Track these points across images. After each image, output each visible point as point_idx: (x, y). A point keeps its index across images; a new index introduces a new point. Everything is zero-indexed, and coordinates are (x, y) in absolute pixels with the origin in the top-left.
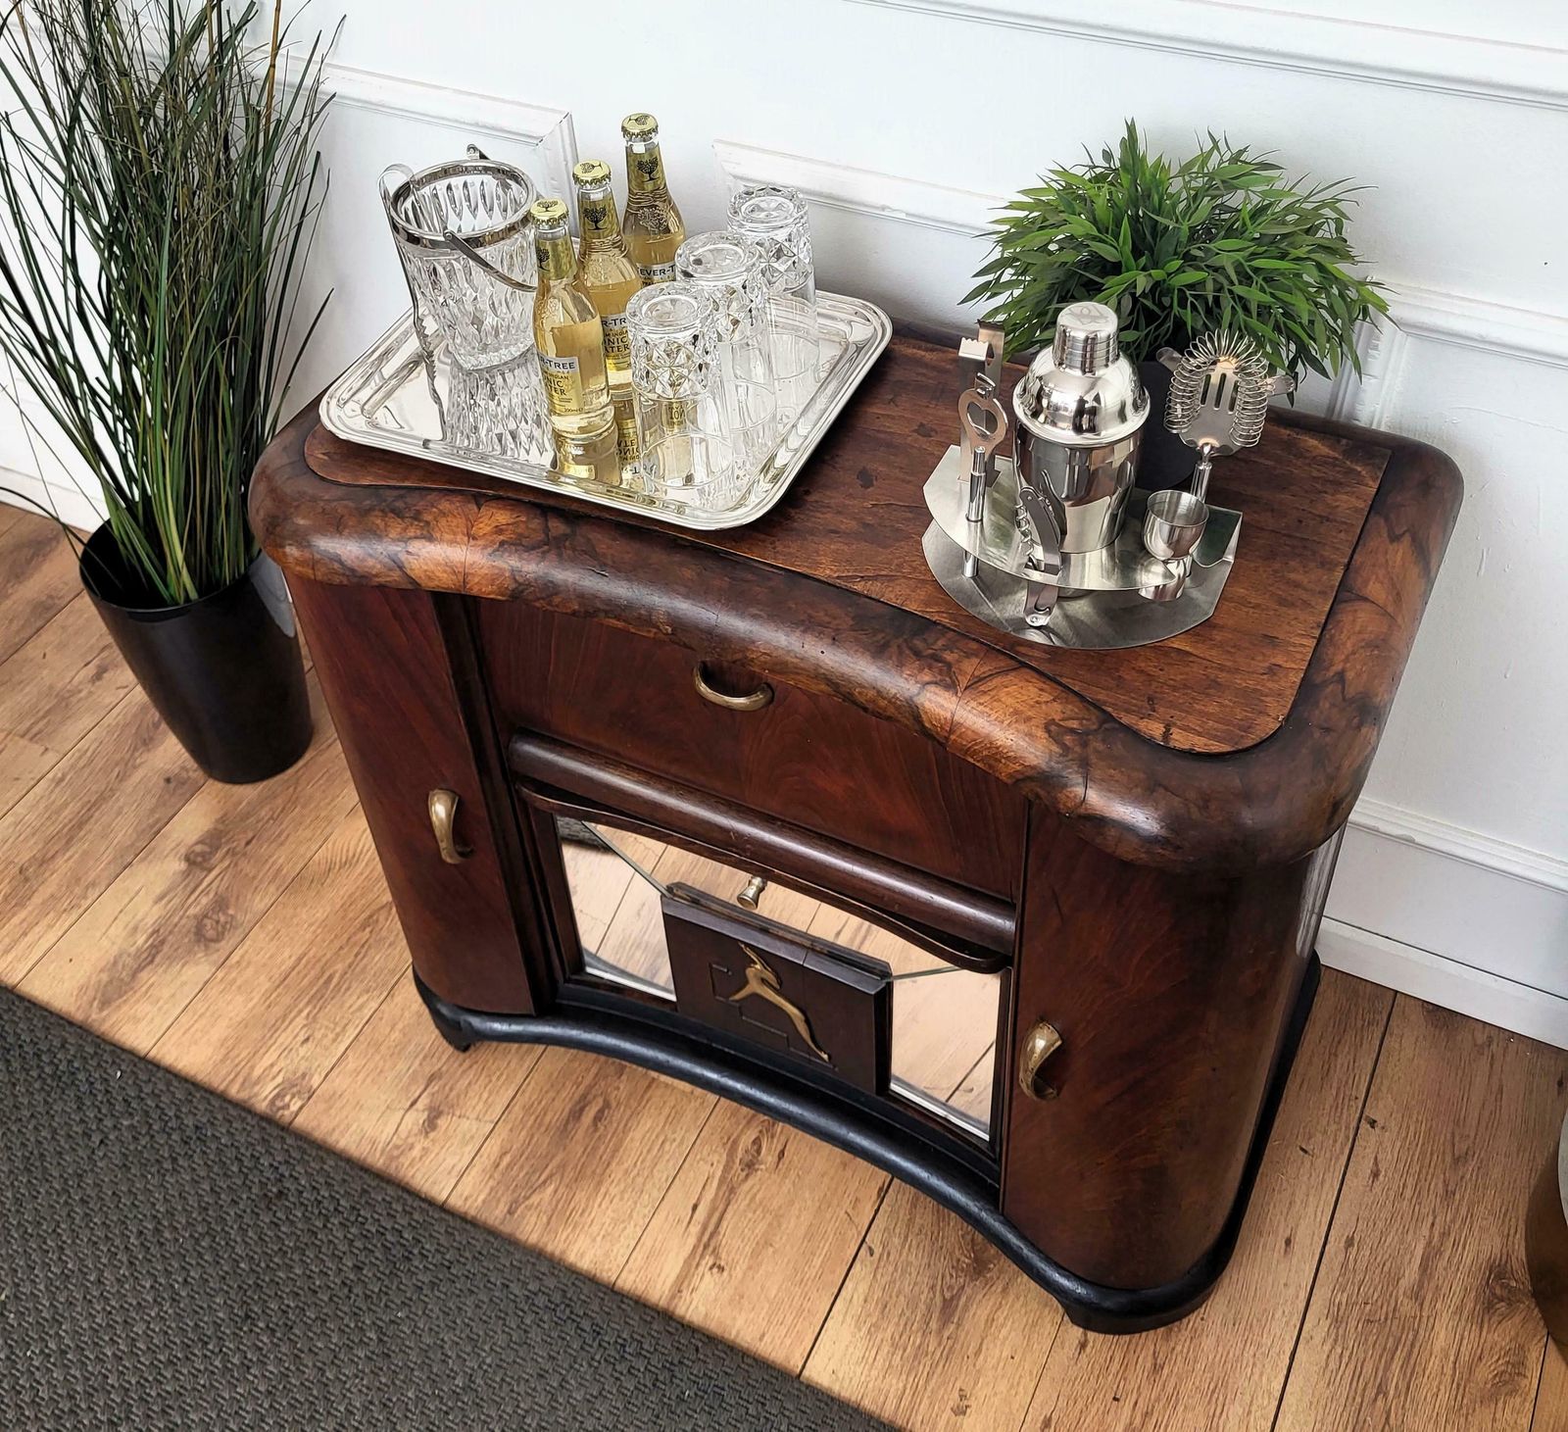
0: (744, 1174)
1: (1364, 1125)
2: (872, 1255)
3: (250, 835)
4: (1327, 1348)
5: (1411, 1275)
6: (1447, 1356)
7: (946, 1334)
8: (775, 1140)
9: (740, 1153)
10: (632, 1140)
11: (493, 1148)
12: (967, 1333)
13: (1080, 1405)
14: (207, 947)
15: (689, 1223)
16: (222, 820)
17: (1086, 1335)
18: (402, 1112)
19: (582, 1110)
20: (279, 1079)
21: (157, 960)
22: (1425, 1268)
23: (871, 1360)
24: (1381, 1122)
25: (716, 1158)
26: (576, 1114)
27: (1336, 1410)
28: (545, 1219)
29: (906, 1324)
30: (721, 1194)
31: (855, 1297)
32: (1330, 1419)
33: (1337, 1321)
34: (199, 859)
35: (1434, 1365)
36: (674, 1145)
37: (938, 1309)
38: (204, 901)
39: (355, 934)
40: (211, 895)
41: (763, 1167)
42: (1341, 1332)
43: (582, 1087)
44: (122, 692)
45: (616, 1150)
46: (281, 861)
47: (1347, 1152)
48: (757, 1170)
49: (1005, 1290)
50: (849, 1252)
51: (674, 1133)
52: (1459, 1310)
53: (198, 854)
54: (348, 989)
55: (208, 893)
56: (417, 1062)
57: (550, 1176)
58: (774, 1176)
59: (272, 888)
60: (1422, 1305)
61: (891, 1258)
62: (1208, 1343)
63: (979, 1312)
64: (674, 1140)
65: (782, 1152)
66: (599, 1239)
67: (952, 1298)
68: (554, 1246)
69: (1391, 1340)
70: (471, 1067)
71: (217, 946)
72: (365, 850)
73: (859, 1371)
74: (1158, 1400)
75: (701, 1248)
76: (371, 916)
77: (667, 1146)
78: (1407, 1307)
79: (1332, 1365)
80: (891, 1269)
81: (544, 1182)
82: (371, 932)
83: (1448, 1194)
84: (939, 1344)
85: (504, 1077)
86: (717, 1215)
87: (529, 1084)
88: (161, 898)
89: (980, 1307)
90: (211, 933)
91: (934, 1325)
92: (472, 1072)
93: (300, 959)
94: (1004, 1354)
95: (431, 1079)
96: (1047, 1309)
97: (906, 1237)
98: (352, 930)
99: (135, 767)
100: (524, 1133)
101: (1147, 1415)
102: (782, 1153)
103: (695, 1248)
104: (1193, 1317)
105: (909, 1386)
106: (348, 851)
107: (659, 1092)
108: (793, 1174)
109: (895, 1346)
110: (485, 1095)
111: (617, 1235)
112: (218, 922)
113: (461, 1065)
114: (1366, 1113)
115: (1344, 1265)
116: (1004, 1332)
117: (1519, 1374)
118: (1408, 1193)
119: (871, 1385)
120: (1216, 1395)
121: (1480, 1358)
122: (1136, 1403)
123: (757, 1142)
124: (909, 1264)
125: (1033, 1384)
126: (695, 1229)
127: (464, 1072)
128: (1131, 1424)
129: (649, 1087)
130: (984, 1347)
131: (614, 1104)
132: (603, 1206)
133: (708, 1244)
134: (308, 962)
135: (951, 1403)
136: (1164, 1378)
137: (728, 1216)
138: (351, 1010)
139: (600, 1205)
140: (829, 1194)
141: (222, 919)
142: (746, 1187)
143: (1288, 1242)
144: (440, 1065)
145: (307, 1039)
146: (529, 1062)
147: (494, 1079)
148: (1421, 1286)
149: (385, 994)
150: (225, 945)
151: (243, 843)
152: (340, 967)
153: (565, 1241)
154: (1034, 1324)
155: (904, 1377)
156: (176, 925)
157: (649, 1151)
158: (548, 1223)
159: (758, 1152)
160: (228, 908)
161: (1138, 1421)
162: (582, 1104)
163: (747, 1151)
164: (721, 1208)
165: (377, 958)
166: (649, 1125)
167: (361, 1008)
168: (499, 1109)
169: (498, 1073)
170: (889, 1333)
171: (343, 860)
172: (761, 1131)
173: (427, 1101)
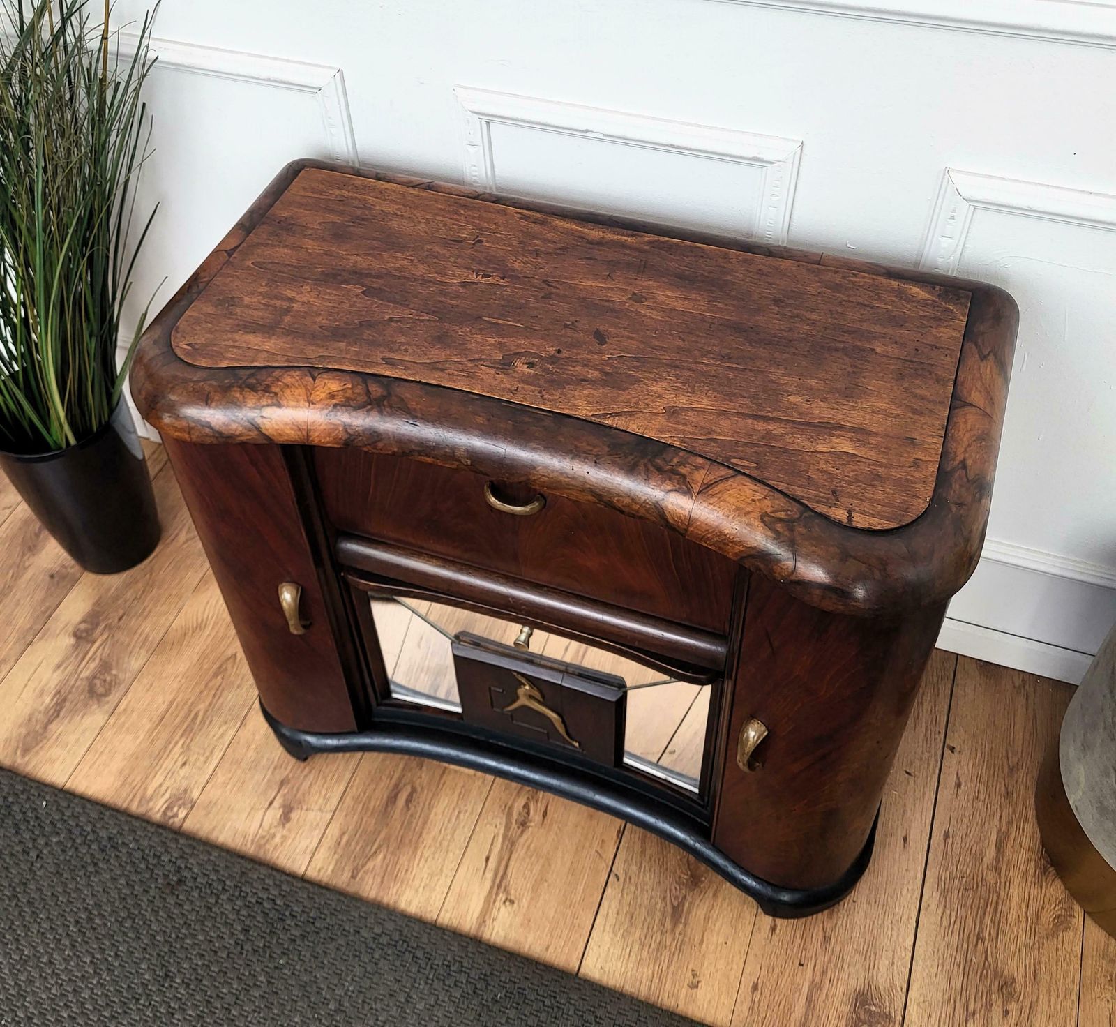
0: (520, 830)
1: (947, 751)
2: (618, 880)
3: (121, 612)
4: (940, 911)
5: (990, 853)
6: (1021, 908)
7: (677, 933)
8: (539, 804)
9: (515, 816)
10: (436, 814)
11: (334, 830)
12: (692, 929)
13: (777, 971)
14: (99, 701)
15: (485, 870)
16: (97, 603)
17: (775, 921)
18: (263, 811)
19: (396, 796)
20: (167, 795)
21: (62, 714)
22: (999, 848)
23: (627, 956)
24: (957, 748)
25: (498, 821)
26: (392, 799)
27: (951, 955)
28: (379, 880)
29: (648, 928)
30: (505, 848)
31: (610, 911)
32: (949, 961)
33: (944, 892)
34: (84, 635)
35: (1013, 916)
36: (467, 814)
37: (670, 915)
38: (92, 666)
39: (210, 681)
40: (97, 661)
41: (532, 824)
42: (948, 899)
43: (394, 780)
44: (7, 512)
45: (425, 823)
46: (147, 630)
47: (937, 771)
48: (529, 827)
49: (715, 895)
50: (602, 880)
51: (465, 805)
52: (1026, 874)
53: (82, 631)
54: (211, 722)
55: (94, 660)
56: (270, 772)
57: (380, 847)
58: (542, 830)
59: (143, 652)
60: (1000, 874)
61: (633, 880)
62: (859, 917)
63: (698, 913)
64: (466, 811)
66: (421, 890)
67: (678, 905)
68: (388, 898)
69: (982, 901)
70: (310, 772)
71: (107, 699)
72: (211, 615)
73: (619, 965)
74: (830, 961)
75: (495, 889)
76: (220, 667)
77: (462, 816)
78: (991, 877)
79: (945, 923)
80: (633, 889)
81: (375, 852)
82: (223, 678)
83: (1009, 795)
84: (674, 940)
85: (336, 776)
86: (504, 863)
87: (355, 780)
88: (59, 667)
89: (698, 911)
90: (101, 690)
91: (668, 926)
92: (311, 777)
93: (171, 703)
94: (720, 941)
95: (282, 784)
96: (746, 906)
97: (641, 864)
98: (208, 678)
99: (26, 568)
100: (356, 816)
101: (824, 973)
102: (545, 813)
103: (491, 888)
104: (846, 901)
105: (656, 973)
106: (197, 619)
107: (451, 777)
108: (555, 827)
109: (643, 944)
110: (323, 792)
111: (433, 885)
112: (105, 681)
113: (302, 771)
114: (947, 742)
115: (945, 852)
116: (718, 925)
117: (1070, 916)
118: (982, 797)
119: (629, 974)
120: (869, 954)
121: (1043, 908)
122: (815, 966)
123: (526, 806)
124: (645, 884)
125: (743, 960)
126: (489, 875)
127: (306, 776)
128: (813, 981)
129: (443, 773)
130: (705, 939)
131: (419, 789)
132: (421, 865)
133: (500, 884)
134: (177, 707)
135: (687, 981)
136: (832, 945)
137: (512, 863)
138: (215, 738)
139: (418, 865)
140: (582, 839)
141: (108, 678)
142: (522, 840)
143: (905, 840)
144: (287, 773)
145: (184, 764)
146: (353, 764)
147: (328, 779)
148: (998, 861)
149: (239, 724)
150: (113, 698)
151: (116, 620)
152: (202, 707)
153: (396, 894)
154: (738, 917)
155: (651, 966)
156: (73, 686)
157: (449, 822)
158: (382, 882)
159: (528, 813)
160: (111, 669)
161: (817, 979)
162: (396, 791)
163: (520, 814)
164: (506, 858)
165: (230, 697)
166: (446, 802)
167: (222, 736)
168: (335, 801)
169: (331, 775)
170: (637, 935)
171: (195, 626)
172: (528, 799)
173: (281, 801)
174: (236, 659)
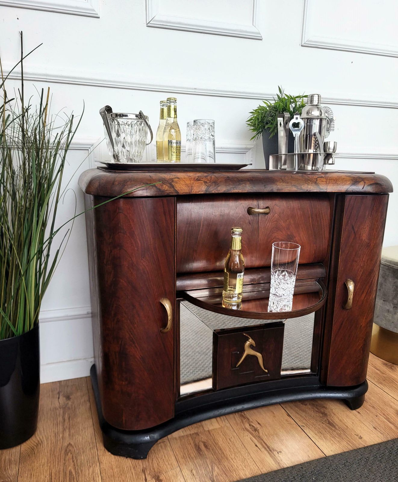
0: (257, 432)
2: (304, 426)
7: (338, 428)
8: (254, 422)
10: (222, 445)
11: (186, 472)
12: (340, 425)
13: (374, 421)
15: (260, 449)
17: (356, 410)
19: (199, 447)
25: (246, 434)
26: (199, 450)
28: (224, 475)
29: (329, 433)
30: (258, 439)
31: (313, 435)
37: (330, 426)
39: (65, 457)
41: (258, 429)
43: (192, 444)
45: (221, 449)
46: (7, 457)
49: (334, 414)
50: (299, 429)
54: (81, 471)
56: (133, 471)
57: (212, 466)
58: (264, 428)
61: (308, 424)
64: (232, 438)
65: (258, 423)
66: (244, 468)
67: (329, 422)
70: (152, 460)
72: (41, 438)
73: (335, 446)
74: (381, 411)
75: (270, 452)
77: (232, 440)
78: (385, 375)
80: (311, 426)
81: (212, 468)
82: (71, 454)
84: (340, 430)
85: (166, 456)
87: (176, 453)
89: (335, 420)
91: (333, 428)
92: (155, 461)
93: (51, 475)
94: (351, 423)
95: (144, 471)
97: (305, 419)
100: (190, 463)
103: (269, 453)
105: (347, 441)
108: (267, 425)
110: (167, 463)
113: (149, 462)
116: (345, 420)
120: (386, 404)
122: (380, 414)
123: (250, 425)
124: (313, 423)
126: (263, 449)
127: (152, 463)
128: (385, 418)
130: (347, 425)
131: (206, 441)
132: (235, 461)
133: (270, 450)
134: (55, 474)
135: (358, 438)
136: (376, 408)
137: (266, 442)
138: (90, 474)
139: (234, 462)
140: (279, 423)
144: (142, 466)
147: (164, 458)
152: (71, 468)
153: (237, 475)
154: (347, 415)
157: (229, 443)
158: (227, 475)
159: (253, 426)
162: (197, 447)
163: (251, 428)
164: (262, 442)
165: (83, 458)
166: (221, 439)
167: (93, 472)
168: (175, 463)
169: (163, 456)
170: (329, 436)
171: (35, 444)
172: (248, 423)
173: (150, 476)
174: (71, 445)
